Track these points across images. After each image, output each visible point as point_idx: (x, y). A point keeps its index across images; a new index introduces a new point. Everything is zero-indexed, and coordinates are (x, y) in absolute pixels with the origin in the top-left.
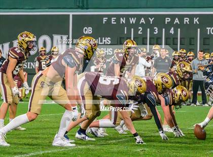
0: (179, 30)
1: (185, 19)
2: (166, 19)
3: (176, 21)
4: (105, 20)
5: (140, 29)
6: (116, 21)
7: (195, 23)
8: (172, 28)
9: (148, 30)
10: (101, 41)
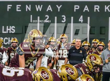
0: (89, 18)
1: (95, 6)
2: (75, 6)
3: (85, 9)
4: (9, 7)
5: (47, 17)
6: (21, 8)
7: (106, 11)
8: (82, 17)
9: (56, 18)
10: (5, 30)
